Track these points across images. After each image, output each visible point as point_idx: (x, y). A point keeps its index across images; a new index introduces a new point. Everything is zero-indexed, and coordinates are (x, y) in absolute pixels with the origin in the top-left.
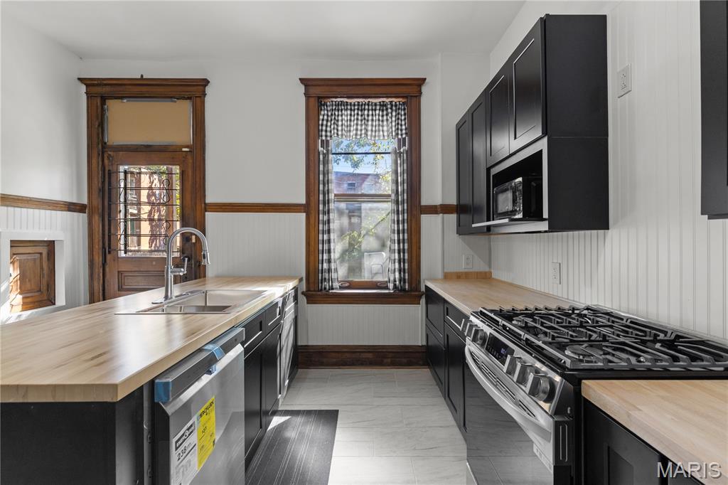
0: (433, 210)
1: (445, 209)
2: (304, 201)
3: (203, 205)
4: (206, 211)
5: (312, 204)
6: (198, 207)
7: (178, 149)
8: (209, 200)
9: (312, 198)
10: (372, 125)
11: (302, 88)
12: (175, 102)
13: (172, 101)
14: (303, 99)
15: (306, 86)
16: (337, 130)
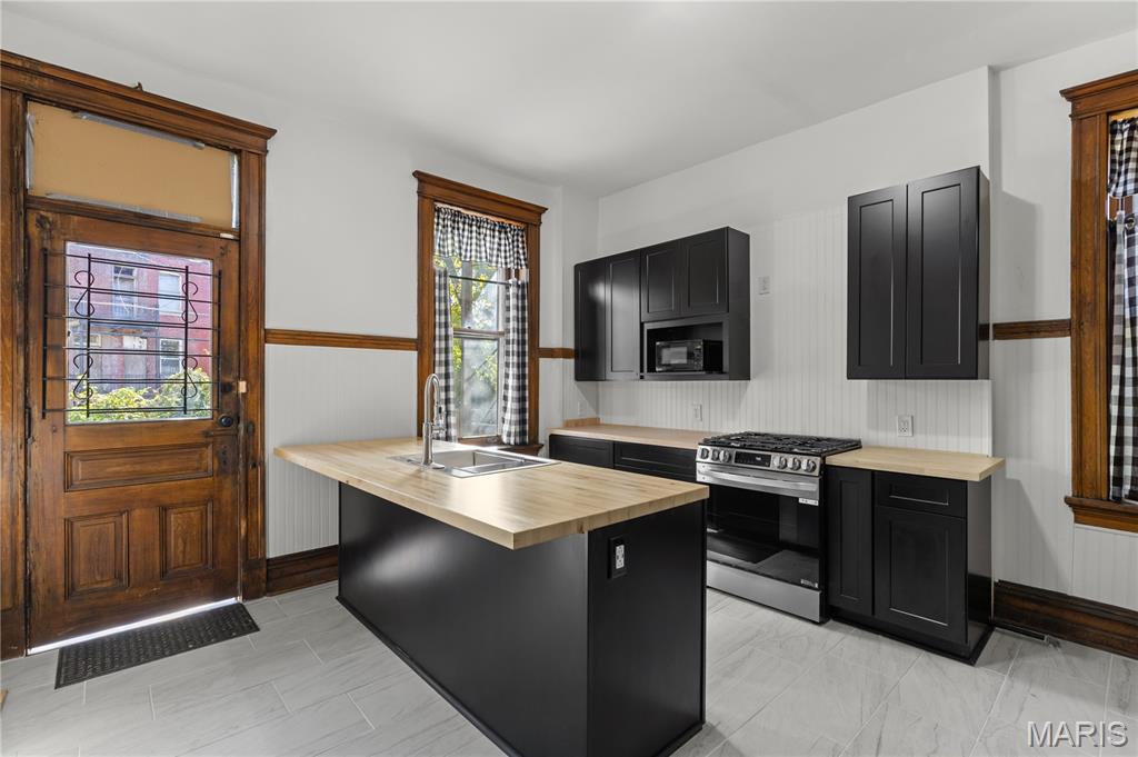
0: (551, 353)
1: (564, 353)
2: (415, 336)
3: (263, 332)
4: (266, 342)
5: (426, 340)
6: (252, 335)
7: (210, 232)
8: (270, 324)
9: (426, 332)
10: (505, 251)
11: (415, 183)
12: (201, 148)
13: (195, 146)
14: (415, 198)
15: (420, 181)
16: (460, 248)
